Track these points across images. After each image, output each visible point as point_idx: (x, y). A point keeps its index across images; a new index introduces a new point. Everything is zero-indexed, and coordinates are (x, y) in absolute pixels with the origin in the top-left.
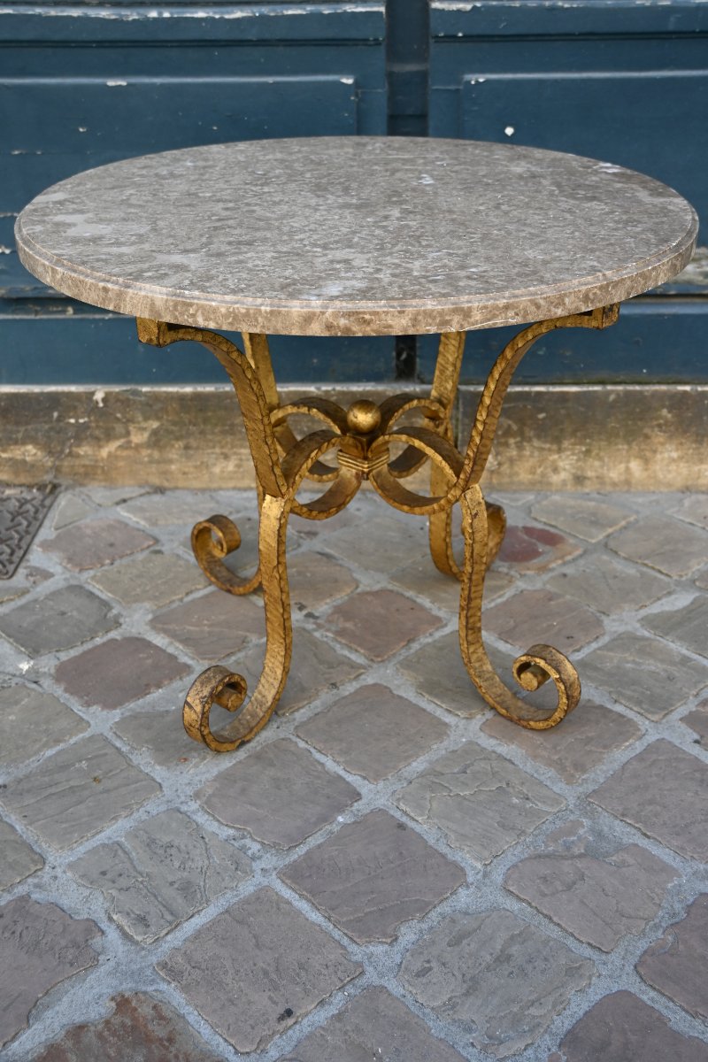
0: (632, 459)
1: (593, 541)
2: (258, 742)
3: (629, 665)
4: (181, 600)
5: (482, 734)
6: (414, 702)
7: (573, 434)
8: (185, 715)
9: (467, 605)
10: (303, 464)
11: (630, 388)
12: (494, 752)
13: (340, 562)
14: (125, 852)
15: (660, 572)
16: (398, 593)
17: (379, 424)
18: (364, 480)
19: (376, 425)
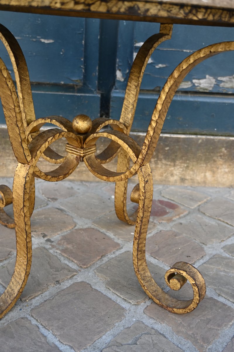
0: (207, 171)
1: (193, 208)
2: (6, 319)
3: (222, 273)
5: (145, 315)
6: (104, 294)
7: (181, 158)
9: (139, 237)
10: (42, 145)
11: (209, 137)
12: (153, 328)
13: (67, 213)
15: (227, 223)
16: (96, 230)
17: (91, 129)
18: (81, 161)
19: (89, 129)
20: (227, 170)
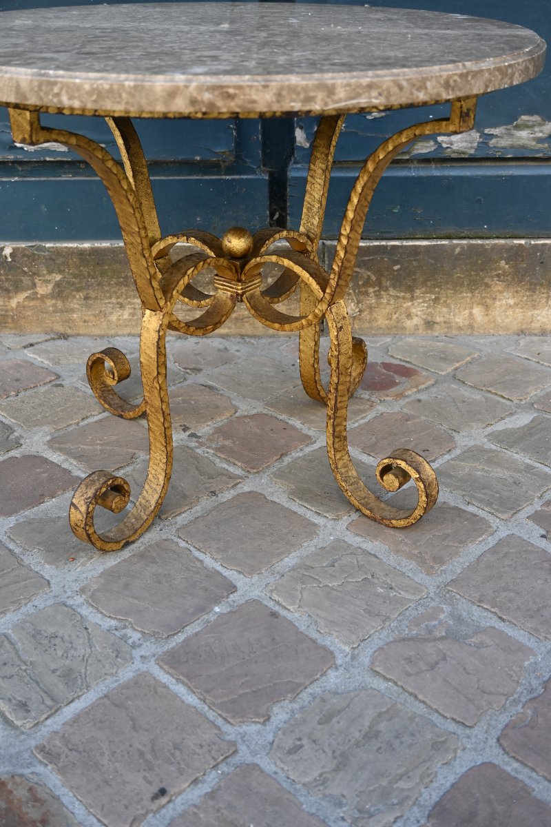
0: (475, 305)
1: (443, 373)
2: (142, 542)
3: (479, 473)
4: (78, 424)
5: (348, 533)
6: (286, 506)
7: (424, 283)
8: (71, 515)
10: (179, 281)
11: (473, 242)
12: (359, 548)
13: (221, 392)
14: (11, 643)
15: (503, 397)
16: (272, 416)
17: (251, 250)
18: (238, 301)
19: (249, 250)
20: (511, 302)
